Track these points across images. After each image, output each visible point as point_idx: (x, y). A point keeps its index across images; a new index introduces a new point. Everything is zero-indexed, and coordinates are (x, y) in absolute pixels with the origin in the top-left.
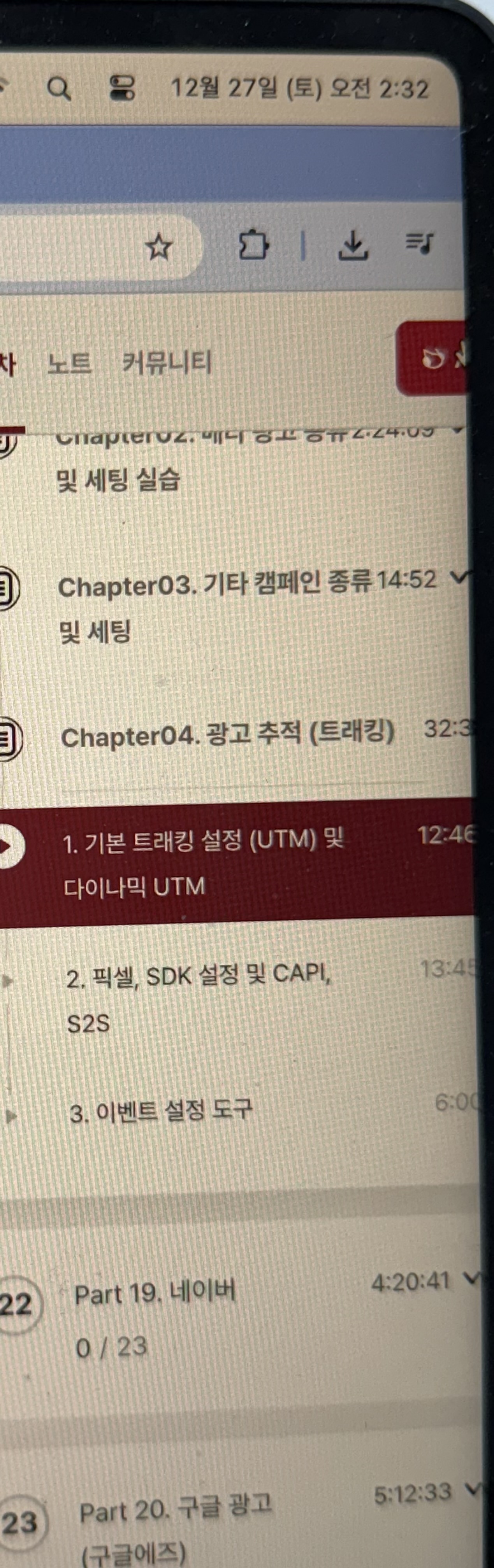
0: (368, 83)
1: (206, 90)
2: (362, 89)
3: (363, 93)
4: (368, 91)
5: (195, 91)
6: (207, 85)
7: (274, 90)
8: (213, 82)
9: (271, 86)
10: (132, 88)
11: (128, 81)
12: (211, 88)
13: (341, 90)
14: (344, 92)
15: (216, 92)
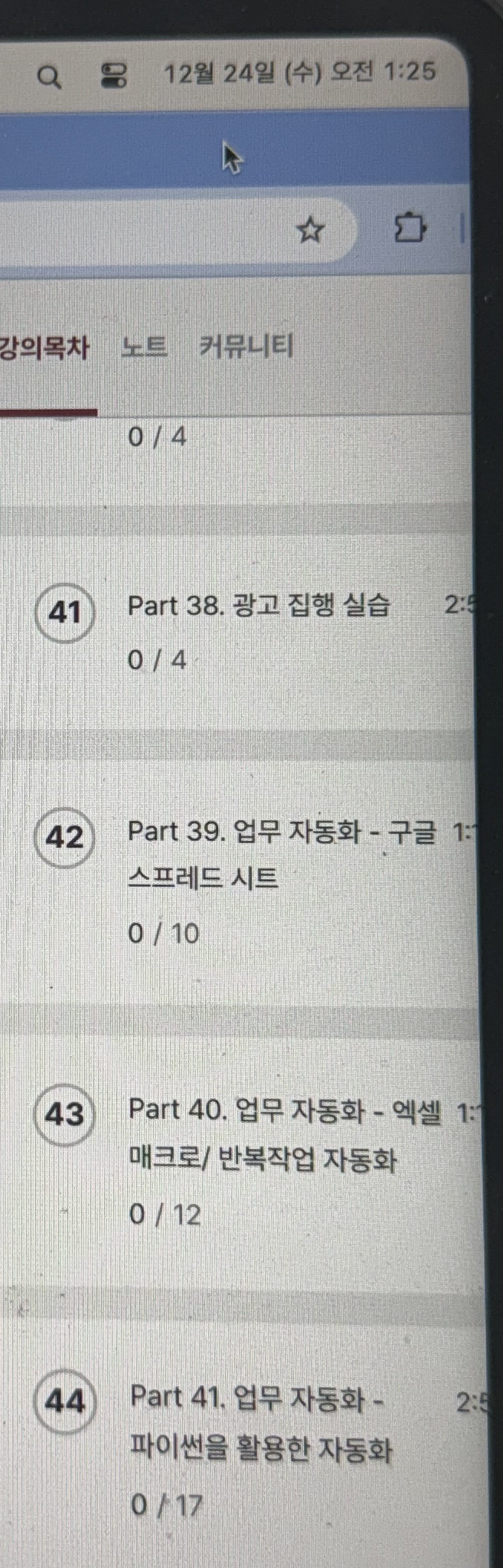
0: (370, 67)
1: (200, 77)
2: (364, 71)
3: (366, 75)
4: (371, 74)
5: (188, 78)
6: (201, 71)
7: (272, 75)
8: (208, 68)
9: (268, 71)
10: (124, 76)
11: (120, 69)
12: (206, 74)
13: (342, 73)
14: (345, 76)
15: (211, 78)
